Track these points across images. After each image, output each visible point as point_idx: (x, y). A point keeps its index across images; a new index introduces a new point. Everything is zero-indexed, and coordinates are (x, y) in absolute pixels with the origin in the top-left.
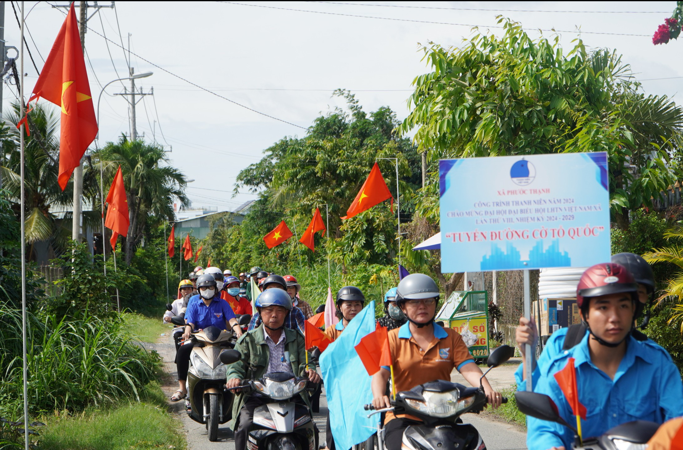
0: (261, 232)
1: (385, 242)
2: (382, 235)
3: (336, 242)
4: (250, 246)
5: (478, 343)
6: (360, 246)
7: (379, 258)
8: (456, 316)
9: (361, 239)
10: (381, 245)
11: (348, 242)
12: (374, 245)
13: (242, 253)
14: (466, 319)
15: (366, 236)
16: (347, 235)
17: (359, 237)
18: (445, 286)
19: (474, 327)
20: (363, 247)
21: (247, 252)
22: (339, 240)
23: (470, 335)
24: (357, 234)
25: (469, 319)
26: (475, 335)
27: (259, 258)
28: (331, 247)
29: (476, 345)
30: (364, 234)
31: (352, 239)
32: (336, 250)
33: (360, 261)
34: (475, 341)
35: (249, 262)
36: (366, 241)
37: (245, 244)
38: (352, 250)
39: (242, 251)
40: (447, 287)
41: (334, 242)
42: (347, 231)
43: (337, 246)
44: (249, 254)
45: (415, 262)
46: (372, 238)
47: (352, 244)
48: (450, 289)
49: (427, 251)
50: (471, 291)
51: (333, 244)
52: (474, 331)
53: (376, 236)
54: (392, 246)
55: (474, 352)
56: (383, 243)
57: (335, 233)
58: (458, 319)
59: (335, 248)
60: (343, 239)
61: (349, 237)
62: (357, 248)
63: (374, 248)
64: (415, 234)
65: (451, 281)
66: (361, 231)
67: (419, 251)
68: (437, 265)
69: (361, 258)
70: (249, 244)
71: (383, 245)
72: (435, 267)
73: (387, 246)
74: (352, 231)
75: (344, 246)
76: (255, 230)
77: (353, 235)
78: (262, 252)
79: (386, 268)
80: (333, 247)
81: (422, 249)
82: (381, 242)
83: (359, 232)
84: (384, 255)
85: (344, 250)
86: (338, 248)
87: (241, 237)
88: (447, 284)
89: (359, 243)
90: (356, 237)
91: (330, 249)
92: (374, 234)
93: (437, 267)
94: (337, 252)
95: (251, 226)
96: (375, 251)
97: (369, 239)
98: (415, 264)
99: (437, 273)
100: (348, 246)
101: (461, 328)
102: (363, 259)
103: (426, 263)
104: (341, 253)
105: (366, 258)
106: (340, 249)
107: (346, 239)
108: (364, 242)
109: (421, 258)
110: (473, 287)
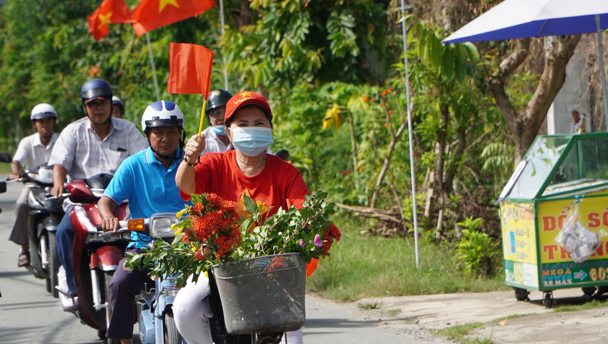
0: (54, 21)
1: (354, 30)
2: (346, 15)
3: (242, 33)
4: (28, 55)
5: (600, 251)
6: (295, 42)
7: (342, 68)
8: (549, 191)
9: (300, 27)
10: (344, 38)
11: (270, 32)
12: (330, 37)
13: (11, 71)
14: (573, 198)
15: (312, 18)
16: (267, 19)
17: (295, 22)
18: (515, 125)
19: (590, 217)
20: (304, 44)
21: (22, 67)
22: (248, 29)
23: (582, 235)
24: (291, 15)
25: (580, 197)
26: (593, 235)
27: (50, 79)
28: (234, 46)
29: (597, 257)
30: (307, 13)
31: (278, 26)
32: (243, 54)
33: (297, 76)
34: (595, 247)
35: (27, 91)
36: (310, 28)
37: (18, 49)
38: (279, 54)
39: (11, 65)
40: (521, 127)
41: (239, 35)
42: (268, 9)
43: (246, 43)
44: (26, 71)
45: (446, 71)
46: (324, 23)
47: (278, 38)
48: (527, 132)
49: (468, 44)
50: (579, 133)
51: (236, 38)
52: (591, 225)
53: (334, 18)
54: (371, 39)
55: (593, 272)
56: (349, 32)
57: (238, 14)
58: (552, 199)
59: (241, 48)
60: (259, 27)
61: (271, 23)
62: (291, 47)
63: (329, 46)
64: (430, 11)
65: (529, 113)
66: (298, 9)
67: (452, 46)
68: (494, 78)
69: (302, 69)
70: (29, 47)
71: (349, 37)
72: (490, 82)
73: (359, 42)
74: (279, 8)
75: (261, 42)
76: (39, 15)
77: (282, 18)
78: (57, 66)
79: (360, 91)
80: (238, 46)
81: (457, 42)
82: (345, 32)
83: (296, 11)
84: (354, 61)
85: (261, 51)
86: (249, 48)
87: (6, 33)
88: (519, 120)
89: (295, 34)
90: (288, 23)
91: (230, 52)
92: (329, 14)
93: (494, 81)
94: (246, 58)
95: (30, 10)
96: (330, 51)
97: (319, 26)
98: (444, 78)
99: (495, 96)
100: (269, 43)
101: (561, 218)
102: (305, 72)
103: (469, 73)
104: (255, 60)
105: (310, 68)
106: (254, 51)
107: (266, 26)
108: (307, 32)
109: (457, 62)
110: (583, 127)
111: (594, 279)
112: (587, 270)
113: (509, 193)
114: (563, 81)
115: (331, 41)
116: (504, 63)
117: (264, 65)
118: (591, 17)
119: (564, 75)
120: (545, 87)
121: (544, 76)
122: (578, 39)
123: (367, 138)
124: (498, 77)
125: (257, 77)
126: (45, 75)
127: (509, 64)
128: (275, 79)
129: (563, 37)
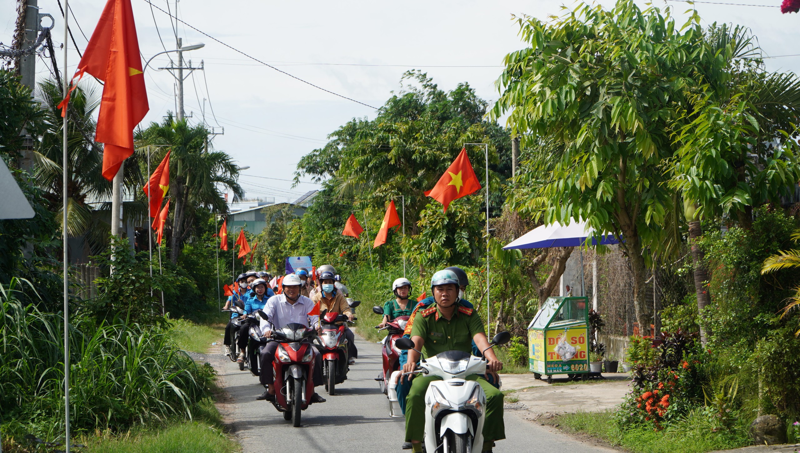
1: (468, 239)
2: (465, 232)
3: (412, 239)
4: (312, 243)
5: (576, 356)
6: (439, 244)
7: (461, 258)
8: (552, 325)
9: (441, 236)
10: (464, 243)
11: (426, 239)
12: (456, 243)
13: (304, 251)
14: (564, 329)
15: (447, 233)
16: (425, 232)
17: (439, 234)
18: (539, 291)
19: (572, 339)
20: (443, 245)
21: (309, 249)
22: (415, 237)
23: (567, 348)
24: (437, 230)
25: (567, 329)
26: (573, 348)
27: (323, 256)
28: (408, 245)
29: (575, 359)
30: (445, 230)
31: (431, 236)
32: (413, 249)
33: (439, 262)
34: (574, 354)
37: (307, 240)
38: (430, 250)
39: (303, 248)
40: (542, 292)
42: (426, 227)
43: (414, 244)
44: (311, 252)
45: (505, 263)
46: (453, 235)
47: (430, 242)
48: (545, 295)
49: (518, 250)
50: (569, 296)
51: (409, 241)
52: (572, 343)
53: (458, 233)
54: (477, 244)
55: (573, 366)
56: (466, 241)
57: (412, 229)
58: (553, 329)
59: (411, 246)
60: (421, 236)
61: (427, 234)
62: (436, 247)
63: (456, 247)
64: (504, 231)
65: (546, 285)
66: (441, 227)
67: (510, 250)
68: (530, 267)
69: (441, 258)
70: (312, 240)
71: (466, 243)
72: (528, 269)
73: (471, 245)
74: (431, 227)
75: (421, 244)
76: (318, 224)
77: (432, 232)
78: (326, 250)
79: (469, 270)
80: (410, 245)
81: (513, 248)
82: (464, 240)
83: (440, 228)
84: (467, 255)
85: (421, 248)
86: (416, 246)
87: (302, 232)
88: (541, 288)
89: (439, 240)
90: (435, 234)
91: (406, 248)
92: (456, 230)
93: (530, 269)
94: (414, 251)
95: (314, 221)
96: (456, 249)
97: (451, 236)
98: (504, 266)
99: (530, 276)
100: (426, 244)
101: (557, 339)
102: (443, 259)
103: (517, 264)
104: (418, 252)
105: (445, 258)
106: (418, 247)
107: (424, 235)
108: (445, 239)
109: (511, 259)
110: (571, 293)
111: (573, 370)
112: (570, 366)
113: (533, 325)
114: (564, 270)
115: (457, 244)
116: (535, 260)
117: (423, 255)
118: (578, 239)
119: (565, 267)
120: (555, 273)
121: (554, 267)
122: (573, 249)
123: (472, 293)
124: (531, 267)
125: (419, 261)
126: (320, 254)
127: (537, 260)
128: (428, 262)
129: (565, 248)
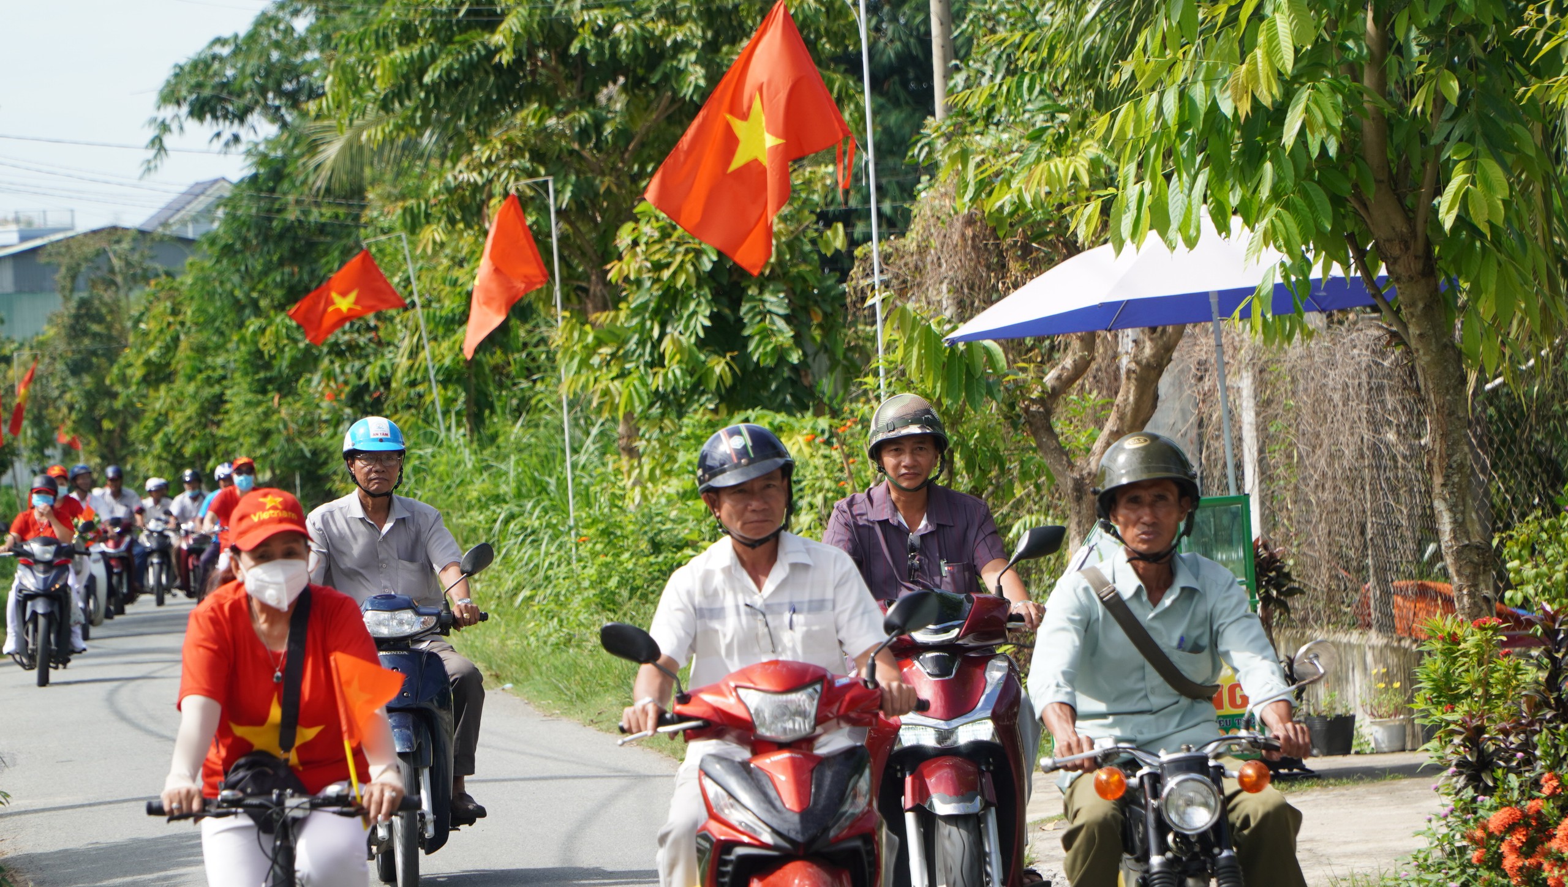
0: (263, 303)
1: (787, 319)
2: (775, 293)
3: (593, 325)
4: (220, 360)
6: (689, 340)
7: (766, 385)
9: (695, 313)
10: (773, 333)
11: (643, 323)
12: (746, 332)
13: (191, 388)
15: (715, 300)
16: (637, 299)
17: (685, 304)
18: (1070, 484)
20: (701, 344)
21: (209, 382)
22: (603, 317)
24: (677, 292)
27: (259, 403)
28: (577, 348)
30: (706, 291)
31: (656, 312)
32: (595, 360)
33: (690, 401)
35: (218, 424)
36: (711, 317)
37: (202, 350)
38: (658, 361)
39: (190, 378)
40: (1079, 487)
41: (588, 328)
42: (638, 283)
43: (599, 343)
44: (217, 389)
45: (949, 391)
46: (736, 305)
47: (656, 333)
49: (988, 343)
51: (583, 334)
53: (752, 299)
54: (817, 334)
56: (781, 324)
57: (586, 291)
59: (591, 351)
60: (622, 315)
61: (644, 306)
62: (679, 348)
63: (745, 346)
64: (919, 285)
66: (693, 282)
67: (961, 346)
68: (1033, 401)
69: (697, 389)
70: (218, 348)
71: (780, 331)
72: (1027, 410)
73: (798, 340)
74: (657, 280)
75: (626, 341)
76: (238, 293)
77: (662, 298)
78: (269, 380)
79: (797, 425)
80: (585, 347)
81: (969, 339)
82: (773, 322)
83: (687, 286)
84: (786, 373)
85: (626, 357)
86: (606, 351)
87: (182, 324)
88: (1076, 475)
89: (686, 328)
90: (673, 306)
91: (572, 359)
92: (744, 290)
93: (1033, 408)
94: (600, 368)
95: (222, 283)
96: (749, 355)
97: (727, 311)
98: (946, 402)
99: (1035, 434)
100: (641, 343)
102: (703, 393)
103: (990, 393)
104: (615, 371)
105: (713, 386)
106: (614, 356)
107: (635, 312)
108: (707, 323)
109: (970, 374)
114: (1154, 406)
115: (750, 337)
116: (1050, 377)
117: (634, 379)
118: (1205, 296)
119: (1156, 397)
120: (1121, 418)
121: (1120, 398)
122: (1180, 334)
123: (811, 506)
124: (1041, 401)
125: (621, 401)
126: (250, 396)
127: (1059, 378)
128: (651, 405)
129: (1153, 330)
